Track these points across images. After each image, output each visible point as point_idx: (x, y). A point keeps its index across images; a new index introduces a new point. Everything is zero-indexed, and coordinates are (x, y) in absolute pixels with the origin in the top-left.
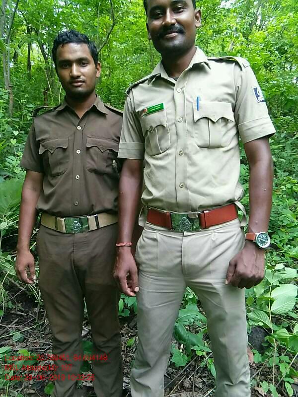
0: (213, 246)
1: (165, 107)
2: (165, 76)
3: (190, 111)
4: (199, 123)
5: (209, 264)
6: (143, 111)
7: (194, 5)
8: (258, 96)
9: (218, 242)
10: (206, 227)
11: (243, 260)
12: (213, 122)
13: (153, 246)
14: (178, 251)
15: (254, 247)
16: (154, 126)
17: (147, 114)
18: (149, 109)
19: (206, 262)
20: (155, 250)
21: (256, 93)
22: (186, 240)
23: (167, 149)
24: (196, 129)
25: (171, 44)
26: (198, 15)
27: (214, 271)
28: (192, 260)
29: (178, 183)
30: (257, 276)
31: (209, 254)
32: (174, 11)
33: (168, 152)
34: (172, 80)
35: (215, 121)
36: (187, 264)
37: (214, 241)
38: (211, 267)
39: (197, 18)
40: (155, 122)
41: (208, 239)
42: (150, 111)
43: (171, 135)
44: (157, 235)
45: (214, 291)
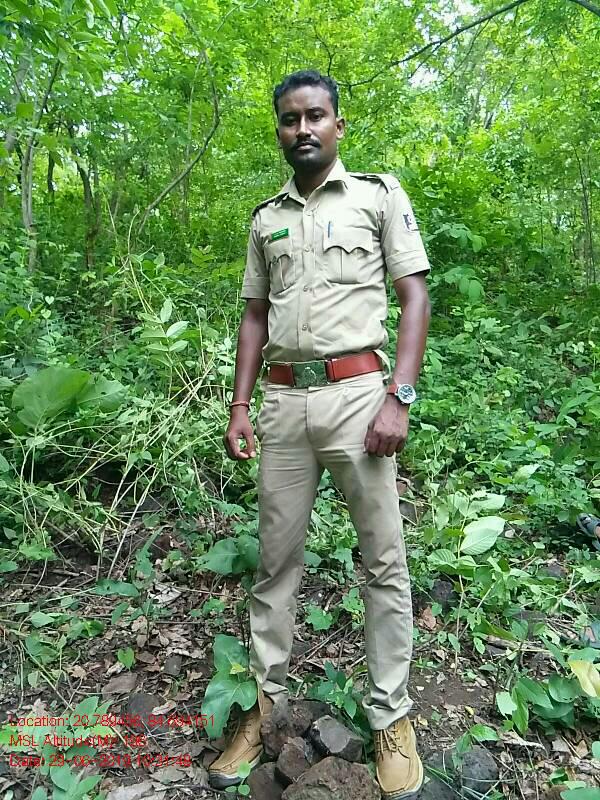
0: (344, 402)
1: (290, 233)
2: (294, 195)
3: (319, 238)
4: (329, 252)
5: (341, 425)
6: (267, 237)
7: (336, 112)
8: (408, 224)
9: (350, 399)
10: (335, 380)
11: (381, 419)
12: (347, 253)
13: (274, 410)
14: (302, 412)
15: (396, 401)
16: (278, 256)
17: (270, 242)
18: (273, 235)
19: (336, 423)
20: (275, 415)
21: (406, 220)
22: (311, 397)
23: (292, 285)
24: (327, 260)
25: (305, 157)
26: (341, 124)
27: (347, 434)
28: (320, 420)
29: (300, 326)
30: (397, 435)
31: (339, 413)
32: (310, 119)
33: (292, 287)
34: (302, 200)
35: (349, 251)
36: (314, 427)
37: (345, 397)
38: (343, 430)
39: (339, 127)
40: (279, 251)
41: (338, 395)
42: (273, 238)
43: (296, 269)
44: (279, 396)
45: (347, 460)
